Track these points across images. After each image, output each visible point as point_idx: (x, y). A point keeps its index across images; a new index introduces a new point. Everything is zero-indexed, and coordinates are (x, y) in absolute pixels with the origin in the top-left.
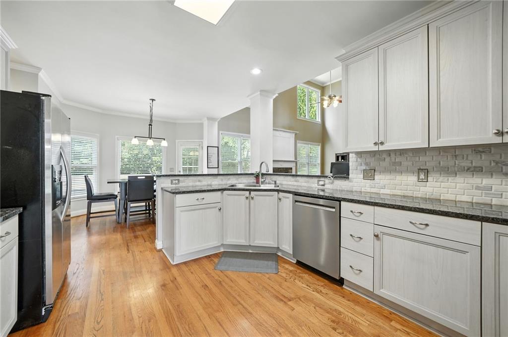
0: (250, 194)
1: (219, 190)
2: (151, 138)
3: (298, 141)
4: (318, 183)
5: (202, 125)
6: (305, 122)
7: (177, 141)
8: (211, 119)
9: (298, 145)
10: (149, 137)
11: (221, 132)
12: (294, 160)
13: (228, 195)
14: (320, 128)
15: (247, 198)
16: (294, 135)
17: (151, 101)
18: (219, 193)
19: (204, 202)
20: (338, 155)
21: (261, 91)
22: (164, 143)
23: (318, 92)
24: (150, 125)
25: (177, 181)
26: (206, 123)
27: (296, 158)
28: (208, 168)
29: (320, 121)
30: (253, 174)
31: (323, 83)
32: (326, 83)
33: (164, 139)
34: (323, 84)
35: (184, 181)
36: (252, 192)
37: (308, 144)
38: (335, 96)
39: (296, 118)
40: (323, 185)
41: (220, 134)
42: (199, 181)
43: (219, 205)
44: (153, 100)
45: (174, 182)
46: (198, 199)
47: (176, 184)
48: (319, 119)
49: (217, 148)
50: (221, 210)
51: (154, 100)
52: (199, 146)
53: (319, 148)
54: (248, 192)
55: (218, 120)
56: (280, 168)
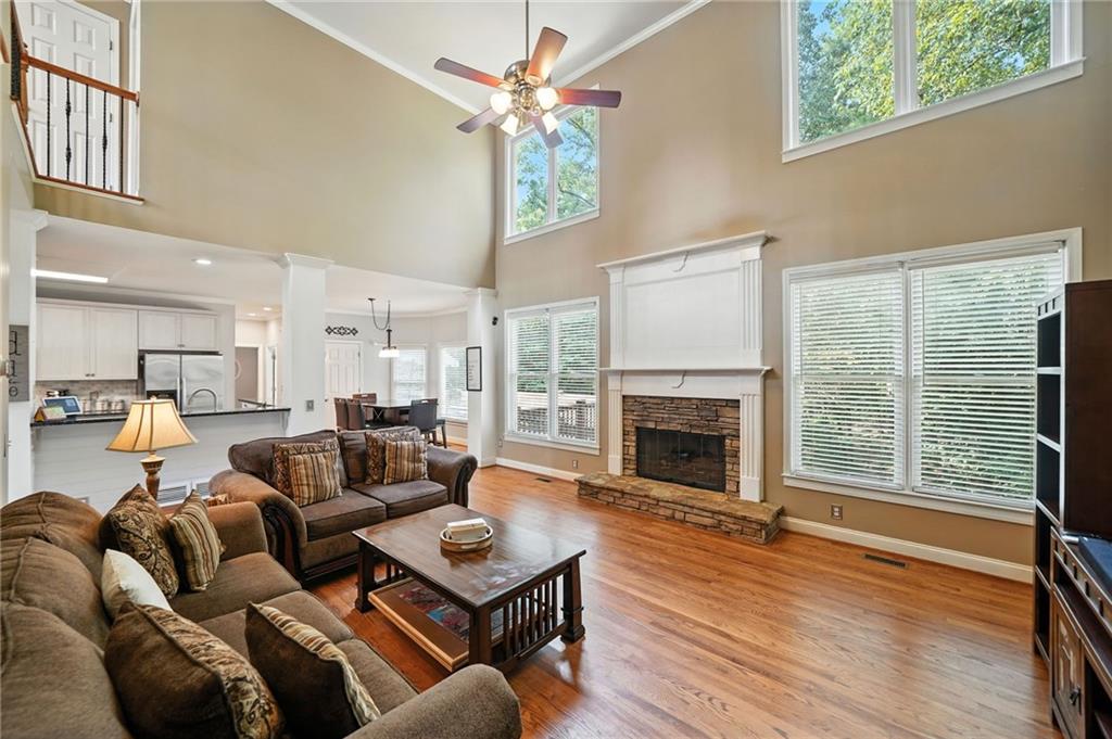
24: (388, 330)
28: (468, 390)
49: (480, 349)
56: (673, 398)
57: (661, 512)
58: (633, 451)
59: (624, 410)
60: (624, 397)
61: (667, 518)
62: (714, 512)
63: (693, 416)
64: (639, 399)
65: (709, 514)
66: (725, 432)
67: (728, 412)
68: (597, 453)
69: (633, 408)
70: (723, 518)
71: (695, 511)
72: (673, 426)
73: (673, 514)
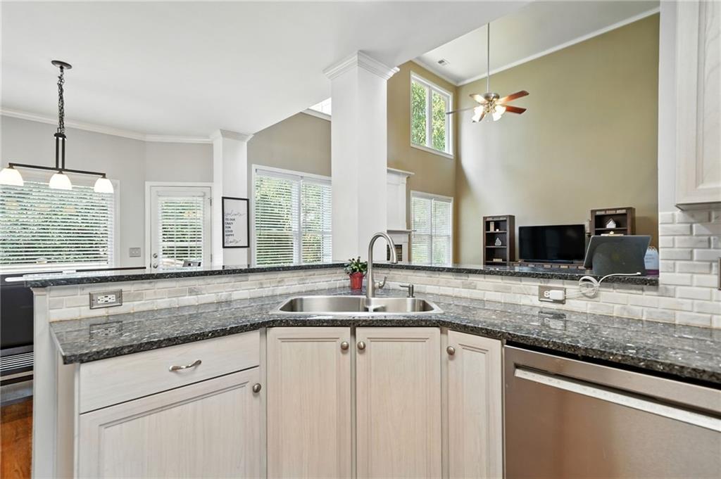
0: (353, 333)
1: (254, 327)
2: (62, 171)
3: (412, 192)
4: (541, 295)
5: (210, 147)
6: (425, 153)
7: (148, 184)
8: (231, 134)
9: (413, 199)
10: (57, 168)
11: (254, 167)
12: (405, 229)
13: (284, 340)
14: (450, 167)
15: (345, 349)
16: (404, 180)
17: (57, 68)
18: (255, 336)
19: (200, 373)
20: (488, 220)
21: (362, 53)
22: (103, 186)
23: (448, 97)
24: (57, 135)
25: (112, 298)
26: (218, 142)
27: (409, 226)
28: (224, 247)
29: (451, 153)
30: (341, 266)
31: (459, 79)
32: (463, 79)
33: (104, 175)
34: (458, 82)
35: (138, 296)
36: (358, 330)
37: (431, 198)
38: (498, 97)
39: (410, 144)
40: (562, 302)
41: (253, 171)
42: (192, 292)
43: (254, 377)
44: (63, 65)
45: (101, 299)
46: (175, 369)
47: (108, 306)
48: (449, 150)
49: (246, 201)
50: (262, 391)
51: (69, 66)
52: (204, 196)
53: (451, 205)
54: (348, 330)
55: (249, 139)
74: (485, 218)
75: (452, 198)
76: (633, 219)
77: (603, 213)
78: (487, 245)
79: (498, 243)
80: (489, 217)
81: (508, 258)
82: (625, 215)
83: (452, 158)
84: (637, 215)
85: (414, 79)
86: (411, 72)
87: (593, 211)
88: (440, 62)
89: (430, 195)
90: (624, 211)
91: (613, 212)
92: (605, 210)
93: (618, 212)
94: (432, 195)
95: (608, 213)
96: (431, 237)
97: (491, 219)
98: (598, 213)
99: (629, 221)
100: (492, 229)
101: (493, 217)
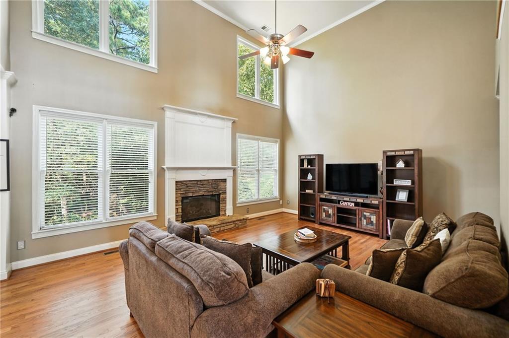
3: (237, 134)
9: (239, 140)
11: (36, 108)
12: (230, 166)
14: (278, 115)
16: (230, 124)
20: (302, 157)
27: (234, 163)
29: (278, 104)
37: (258, 140)
39: (236, 96)
48: (276, 102)
53: (277, 146)
56: (201, 180)
57: (215, 231)
58: (180, 210)
59: (176, 189)
60: (176, 182)
61: (218, 232)
62: (233, 222)
63: (209, 187)
64: (184, 183)
65: (232, 223)
66: (221, 192)
67: (222, 184)
68: (155, 218)
69: (181, 187)
70: (237, 222)
71: (228, 224)
72: (201, 193)
73: (220, 229)
74: (300, 156)
75: (279, 140)
76: (420, 160)
77: (393, 154)
78: (301, 179)
79: (310, 177)
80: (303, 155)
81: (317, 190)
82: (413, 155)
83: (279, 108)
84: (424, 155)
85: (241, 41)
86: (238, 35)
87: (385, 152)
88: (264, 28)
89: (256, 137)
90: (412, 152)
91: (402, 153)
92: (395, 151)
93: (407, 153)
94: (259, 137)
95: (398, 153)
96: (259, 170)
97: (304, 157)
98: (389, 154)
99: (416, 161)
100: (305, 166)
101: (306, 156)
